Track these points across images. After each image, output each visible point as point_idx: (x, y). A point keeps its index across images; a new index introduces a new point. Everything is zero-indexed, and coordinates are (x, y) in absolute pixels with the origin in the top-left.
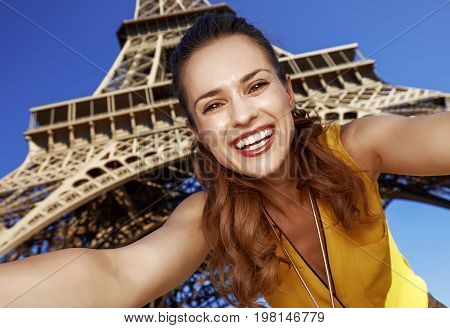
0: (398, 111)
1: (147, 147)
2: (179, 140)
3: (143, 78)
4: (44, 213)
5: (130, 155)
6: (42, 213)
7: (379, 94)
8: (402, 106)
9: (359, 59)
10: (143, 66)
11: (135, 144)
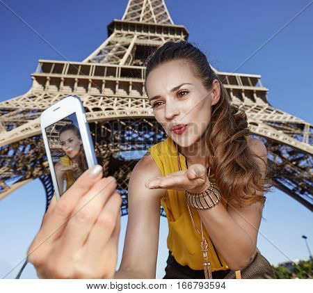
0: (273, 125)
1: (108, 104)
2: (130, 106)
3: (117, 60)
4: (33, 128)
5: (96, 106)
6: (31, 127)
7: (264, 111)
8: (276, 123)
9: (259, 86)
10: (119, 52)
11: (101, 101)
